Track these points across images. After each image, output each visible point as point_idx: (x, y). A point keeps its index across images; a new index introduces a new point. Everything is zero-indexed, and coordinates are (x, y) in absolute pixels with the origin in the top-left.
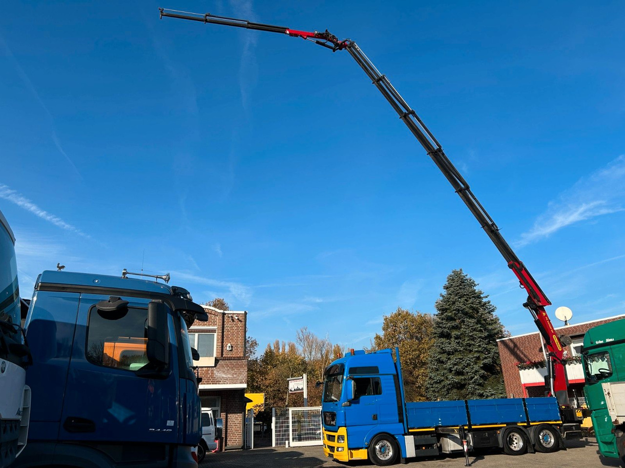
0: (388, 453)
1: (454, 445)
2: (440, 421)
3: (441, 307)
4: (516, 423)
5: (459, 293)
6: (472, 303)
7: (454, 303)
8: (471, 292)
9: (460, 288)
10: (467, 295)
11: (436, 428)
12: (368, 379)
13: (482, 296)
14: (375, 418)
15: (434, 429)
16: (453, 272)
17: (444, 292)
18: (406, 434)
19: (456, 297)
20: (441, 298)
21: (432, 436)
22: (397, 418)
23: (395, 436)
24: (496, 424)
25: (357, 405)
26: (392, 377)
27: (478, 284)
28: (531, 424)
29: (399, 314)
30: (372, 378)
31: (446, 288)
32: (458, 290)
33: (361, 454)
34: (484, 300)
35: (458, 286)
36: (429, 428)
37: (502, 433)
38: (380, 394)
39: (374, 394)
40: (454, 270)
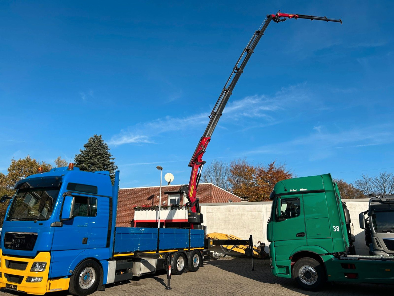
0: (91, 280)
1: (145, 268)
2: (139, 246)
3: (80, 159)
4: (183, 249)
5: (97, 152)
6: (104, 161)
7: (91, 158)
8: (104, 153)
9: (98, 148)
10: (102, 154)
11: (135, 253)
12: (86, 198)
13: (110, 157)
14: (85, 241)
15: (133, 254)
16: (94, 136)
17: (84, 149)
18: (110, 260)
19: (94, 154)
20: (80, 153)
21: (128, 261)
22: (105, 242)
23: (100, 262)
24: (173, 249)
25: (70, 226)
26: (108, 199)
27: (110, 149)
28: (191, 249)
29: (28, 161)
30: (90, 198)
31: (86, 146)
32: (96, 149)
33: (63, 284)
34: (111, 161)
35: (96, 147)
36: (130, 253)
37: (175, 257)
38: (95, 216)
39: (89, 216)
40: (95, 135)
